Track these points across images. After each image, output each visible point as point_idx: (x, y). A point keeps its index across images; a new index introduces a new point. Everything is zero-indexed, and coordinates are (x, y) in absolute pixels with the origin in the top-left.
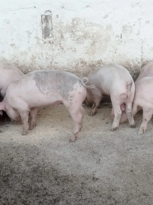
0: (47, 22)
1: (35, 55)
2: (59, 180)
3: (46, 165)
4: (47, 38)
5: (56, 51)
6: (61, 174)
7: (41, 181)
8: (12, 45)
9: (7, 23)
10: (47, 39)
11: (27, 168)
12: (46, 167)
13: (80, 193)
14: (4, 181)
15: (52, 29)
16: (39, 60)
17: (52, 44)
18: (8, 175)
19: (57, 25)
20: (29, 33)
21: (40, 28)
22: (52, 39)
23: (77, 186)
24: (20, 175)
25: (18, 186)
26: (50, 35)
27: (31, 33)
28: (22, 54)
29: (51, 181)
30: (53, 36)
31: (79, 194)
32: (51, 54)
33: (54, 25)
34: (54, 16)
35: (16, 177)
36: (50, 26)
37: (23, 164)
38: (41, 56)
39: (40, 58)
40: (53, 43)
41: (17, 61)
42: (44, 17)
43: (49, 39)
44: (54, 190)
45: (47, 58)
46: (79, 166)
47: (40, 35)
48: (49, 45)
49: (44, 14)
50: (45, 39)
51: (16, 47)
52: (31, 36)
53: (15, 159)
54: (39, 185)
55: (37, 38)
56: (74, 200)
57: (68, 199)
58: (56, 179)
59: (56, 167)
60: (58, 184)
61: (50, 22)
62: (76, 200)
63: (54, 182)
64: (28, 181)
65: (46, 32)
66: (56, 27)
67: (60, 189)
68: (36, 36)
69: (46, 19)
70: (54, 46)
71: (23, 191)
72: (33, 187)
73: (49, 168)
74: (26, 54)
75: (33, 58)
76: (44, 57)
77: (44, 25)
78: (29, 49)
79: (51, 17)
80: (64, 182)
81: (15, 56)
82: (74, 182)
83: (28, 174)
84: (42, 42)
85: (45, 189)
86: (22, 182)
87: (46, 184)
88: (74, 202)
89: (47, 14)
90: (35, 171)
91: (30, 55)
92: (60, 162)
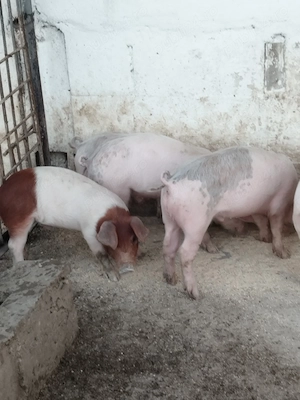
0: (276, 56)
1: (244, 121)
2: (278, 375)
3: (253, 342)
4: (272, 89)
5: (289, 116)
6: (284, 364)
7: (243, 373)
8: (203, 100)
9: (197, 56)
10: (273, 91)
11: (216, 344)
12: (254, 345)
14: (171, 364)
15: (284, 69)
16: (252, 132)
17: (282, 101)
18: (179, 353)
19: (295, 64)
20: (238, 78)
21: (260, 67)
22: (282, 90)
24: (202, 355)
25: (196, 376)
26: (280, 83)
27: (241, 78)
28: (220, 118)
29: (262, 375)
30: (285, 85)
32: (279, 121)
33: (290, 62)
34: (290, 46)
35: (193, 357)
36: (280, 63)
37: (208, 334)
38: (256, 124)
39: (254, 128)
40: (284, 98)
41: (210, 131)
42: (270, 46)
43: (277, 91)
44: (268, 394)
45: (268, 128)
47: (260, 82)
48: (276, 102)
49: (271, 40)
50: (269, 89)
51: (209, 105)
52: (241, 83)
53: (194, 323)
54: (239, 380)
55: (252, 87)
58: (274, 373)
59: (274, 348)
60: (277, 383)
61: (280, 56)
63: (269, 377)
64: (217, 369)
65: (272, 77)
66: (293, 66)
67: (281, 393)
68: (250, 83)
69: (274, 50)
70: (285, 105)
71: (205, 388)
72: (227, 383)
73: (260, 347)
74: (228, 117)
75: (242, 126)
76: (264, 126)
77: (269, 62)
78: (236, 108)
79: (283, 46)
80: (289, 379)
81: (206, 122)
83: (219, 355)
84: (261, 96)
85: (251, 389)
86: (205, 369)
87: (253, 379)
89: (276, 41)
90: (231, 349)
91: (235, 120)
92: (284, 339)
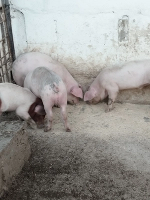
0: (124, 26)
1: (109, 56)
2: (125, 174)
3: (113, 159)
4: (122, 41)
5: (130, 54)
6: (127, 169)
7: (108, 174)
8: (90, 46)
9: (87, 26)
10: (123, 42)
11: (96, 160)
12: (113, 161)
13: (145, 189)
14: (74, 169)
15: (128, 32)
16: (113, 61)
17: (127, 47)
18: (78, 164)
19: (133, 29)
20: (106, 36)
21: (117, 31)
22: (127, 42)
23: (142, 182)
24: (89, 165)
25: (86, 175)
26: (126, 38)
27: (108, 36)
28: (98, 55)
29: (117, 175)
30: (128, 40)
31: (143, 190)
32: (125, 56)
33: (130, 29)
34: (130, 21)
35: (85, 166)
36: (126, 30)
37: (92, 155)
38: (115, 58)
39: (114, 59)
40: (127, 46)
41: (93, 61)
42: (121, 21)
43: (124, 42)
44: (120, 183)
45: (120, 60)
46: (145, 164)
47: (116, 38)
48: (124, 47)
49: (121, 18)
50: (121, 41)
51: (93, 49)
52: (107, 38)
53: (85, 151)
54: (106, 176)
55: (113, 40)
56: (138, 195)
57: (132, 194)
58: (122, 173)
59: (123, 162)
60: (124, 178)
61: (126, 26)
62: (140, 195)
63: (120, 175)
64: (96, 171)
65: (122, 36)
66: (132, 31)
67: (125, 182)
68: (112, 39)
69: (123, 23)
70: (128, 49)
71: (90, 181)
72: (100, 178)
73: (116, 161)
74: (101, 54)
75: (108, 59)
76: (118, 59)
77: (121, 28)
78: (105, 50)
79: (127, 21)
80: (130, 176)
81: (91, 57)
82: (140, 178)
83: (97, 165)
84: (117, 44)
85: (111, 181)
86: (90, 172)
87: (113, 177)
88: (138, 196)
89: (124, 19)
90: (102, 162)
91: (105, 55)
92: (128, 158)
